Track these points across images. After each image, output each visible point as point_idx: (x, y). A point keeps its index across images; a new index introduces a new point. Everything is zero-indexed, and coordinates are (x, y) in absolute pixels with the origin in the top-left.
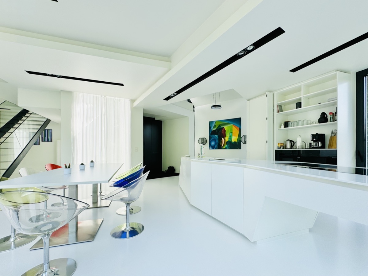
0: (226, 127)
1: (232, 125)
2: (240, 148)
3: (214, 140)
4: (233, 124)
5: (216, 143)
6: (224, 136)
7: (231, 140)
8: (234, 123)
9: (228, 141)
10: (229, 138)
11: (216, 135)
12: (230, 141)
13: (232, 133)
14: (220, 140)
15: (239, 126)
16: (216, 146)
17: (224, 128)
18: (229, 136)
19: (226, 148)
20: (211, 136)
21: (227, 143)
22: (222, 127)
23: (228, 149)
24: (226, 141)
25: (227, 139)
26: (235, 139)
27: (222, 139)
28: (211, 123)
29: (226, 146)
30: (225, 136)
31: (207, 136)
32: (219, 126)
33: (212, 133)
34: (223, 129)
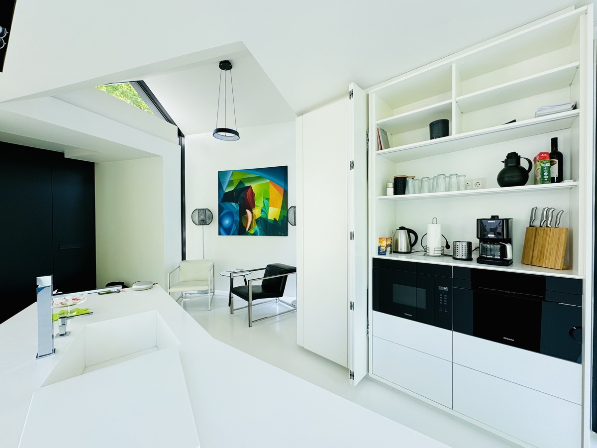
0: (255, 186)
1: (268, 181)
2: (286, 234)
3: (230, 214)
4: (271, 180)
5: (233, 221)
6: (251, 206)
7: (267, 216)
8: (271, 178)
9: (260, 217)
10: (262, 211)
11: (233, 204)
12: (265, 217)
13: (268, 199)
14: (243, 214)
15: (283, 185)
16: (234, 228)
17: (250, 186)
18: (262, 205)
19: (255, 234)
20: (223, 205)
21: (258, 221)
22: (247, 185)
23: (260, 235)
24: (256, 218)
25: (257, 212)
26: (274, 213)
27: (246, 213)
28: (222, 175)
29: (256, 228)
30: (254, 207)
31: (213, 204)
32: (241, 183)
33: (225, 198)
34: (250, 190)
